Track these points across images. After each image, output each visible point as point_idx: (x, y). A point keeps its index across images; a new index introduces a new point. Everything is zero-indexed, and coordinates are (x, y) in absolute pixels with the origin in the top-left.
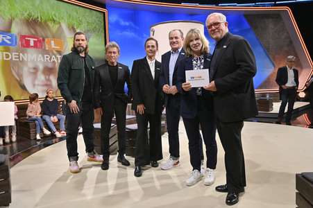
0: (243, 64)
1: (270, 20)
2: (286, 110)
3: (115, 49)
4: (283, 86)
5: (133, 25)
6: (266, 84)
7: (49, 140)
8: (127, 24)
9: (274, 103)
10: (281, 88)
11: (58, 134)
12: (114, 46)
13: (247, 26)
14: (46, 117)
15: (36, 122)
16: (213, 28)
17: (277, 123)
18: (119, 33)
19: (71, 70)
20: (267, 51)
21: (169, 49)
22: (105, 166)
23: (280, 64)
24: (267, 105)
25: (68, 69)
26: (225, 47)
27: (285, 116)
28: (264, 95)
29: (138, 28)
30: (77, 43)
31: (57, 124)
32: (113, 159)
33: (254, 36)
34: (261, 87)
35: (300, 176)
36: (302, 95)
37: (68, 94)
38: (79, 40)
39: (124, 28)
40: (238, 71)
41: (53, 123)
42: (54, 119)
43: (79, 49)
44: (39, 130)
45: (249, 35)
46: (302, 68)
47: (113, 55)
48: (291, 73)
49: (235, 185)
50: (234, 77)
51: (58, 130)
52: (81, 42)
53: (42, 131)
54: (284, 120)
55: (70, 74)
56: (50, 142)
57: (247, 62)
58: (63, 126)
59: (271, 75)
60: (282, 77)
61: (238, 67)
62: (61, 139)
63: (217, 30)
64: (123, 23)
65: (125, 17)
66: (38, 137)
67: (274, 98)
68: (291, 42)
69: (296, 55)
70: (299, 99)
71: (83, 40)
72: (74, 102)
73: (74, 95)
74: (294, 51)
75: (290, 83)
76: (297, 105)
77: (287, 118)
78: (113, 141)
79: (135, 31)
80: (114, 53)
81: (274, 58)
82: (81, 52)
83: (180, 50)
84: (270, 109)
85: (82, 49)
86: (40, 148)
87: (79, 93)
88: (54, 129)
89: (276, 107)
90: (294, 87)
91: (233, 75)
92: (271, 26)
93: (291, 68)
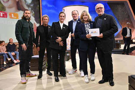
1: (120, 5)
3: (47, 18)
4: (125, 37)
5: (54, 7)
6: (118, 36)
7: (11, 64)
8: (51, 6)
11: (15, 62)
13: (109, 8)
14: (9, 53)
15: (4, 55)
17: (122, 54)
18: (47, 11)
20: (118, 20)
21: (72, 19)
23: (124, 26)
24: (118, 46)
26: (105, 19)
27: (126, 51)
28: (117, 41)
29: (56, 8)
31: (15, 57)
33: (112, 13)
35: (130, 77)
36: (134, 41)
38: (27, 13)
39: (50, 8)
41: (13, 56)
42: (13, 53)
45: (110, 13)
46: (134, 28)
48: (128, 31)
52: (28, 14)
54: (126, 52)
55: (22, 30)
59: (120, 32)
62: (17, 64)
64: (49, 6)
65: (50, 3)
66: (5, 63)
67: (121, 42)
68: (129, 16)
69: (131, 22)
70: (133, 43)
71: (29, 13)
74: (130, 20)
76: (131, 46)
77: (127, 52)
79: (55, 10)
81: (121, 23)
83: (77, 20)
84: (120, 48)
85: (28, 18)
86: (6, 68)
87: (27, 40)
88: (13, 59)
89: (122, 47)
90: (130, 37)
92: (120, 8)
93: (128, 28)
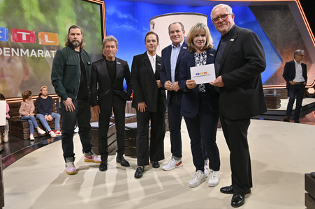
0: (253, 58)
1: (278, 11)
2: (294, 107)
3: (113, 43)
4: (291, 82)
5: (131, 17)
6: (273, 80)
7: (43, 141)
8: (125, 16)
9: (281, 100)
10: (288, 84)
11: (53, 134)
12: (112, 40)
13: (252, 18)
14: (40, 116)
15: (30, 121)
16: (221, 20)
17: (285, 120)
18: (116, 27)
19: (65, 65)
20: (275, 45)
21: (170, 43)
22: (103, 167)
23: (287, 58)
24: (275, 102)
25: (62, 65)
26: (232, 40)
27: (293, 113)
28: (271, 91)
29: (137, 21)
30: (73, 37)
31: (52, 123)
32: (112, 160)
33: (260, 29)
34: (267, 83)
35: (310, 176)
36: (311, 91)
37: (63, 91)
38: (74, 34)
39: (122, 21)
40: (248, 65)
41: (48, 121)
42: (49, 117)
43: (74, 44)
44: (32, 130)
45: (255, 28)
46: (311, 63)
47: (111, 49)
48: (299, 68)
49: (241, 186)
50: (243, 72)
51: (53, 129)
52: (76, 36)
53: (36, 130)
54: (293, 117)
56: (44, 142)
57: (256, 56)
58: (58, 125)
59: (279, 70)
60: (289, 72)
61: (247, 61)
62: (56, 139)
63: (224, 23)
64: (121, 16)
65: (123, 10)
66: (32, 137)
67: (282, 94)
68: (299, 35)
69: (305, 49)
70: (308, 96)
71: (78, 34)
72: (69, 100)
73: (70, 93)
74: (303, 44)
75: (298, 79)
76: (306, 102)
77: (295, 115)
78: (112, 141)
79: (134, 24)
80: (112, 47)
81: (281, 52)
82: (76, 47)
83: (181, 44)
84: (278, 106)
85: (78, 44)
86: (34, 148)
87: (74, 90)
88: (49, 129)
89: (284, 104)
90: (302, 83)
91: (242, 70)
92: (278, 18)
93: (298, 63)
